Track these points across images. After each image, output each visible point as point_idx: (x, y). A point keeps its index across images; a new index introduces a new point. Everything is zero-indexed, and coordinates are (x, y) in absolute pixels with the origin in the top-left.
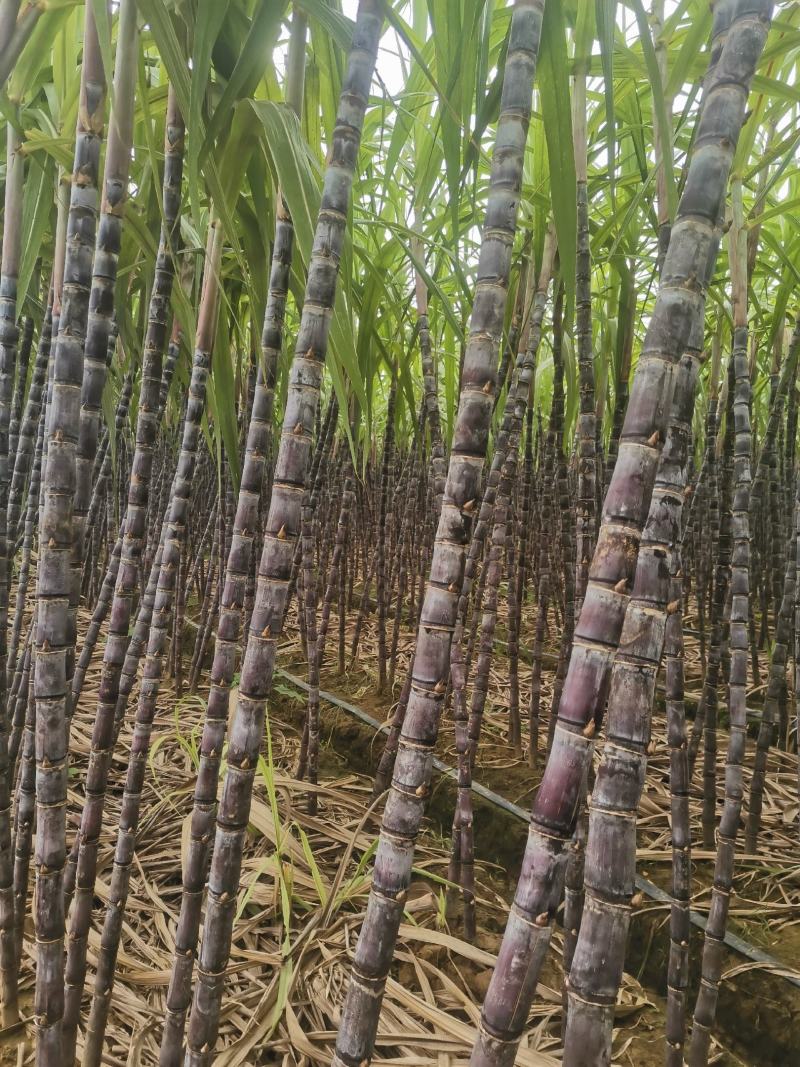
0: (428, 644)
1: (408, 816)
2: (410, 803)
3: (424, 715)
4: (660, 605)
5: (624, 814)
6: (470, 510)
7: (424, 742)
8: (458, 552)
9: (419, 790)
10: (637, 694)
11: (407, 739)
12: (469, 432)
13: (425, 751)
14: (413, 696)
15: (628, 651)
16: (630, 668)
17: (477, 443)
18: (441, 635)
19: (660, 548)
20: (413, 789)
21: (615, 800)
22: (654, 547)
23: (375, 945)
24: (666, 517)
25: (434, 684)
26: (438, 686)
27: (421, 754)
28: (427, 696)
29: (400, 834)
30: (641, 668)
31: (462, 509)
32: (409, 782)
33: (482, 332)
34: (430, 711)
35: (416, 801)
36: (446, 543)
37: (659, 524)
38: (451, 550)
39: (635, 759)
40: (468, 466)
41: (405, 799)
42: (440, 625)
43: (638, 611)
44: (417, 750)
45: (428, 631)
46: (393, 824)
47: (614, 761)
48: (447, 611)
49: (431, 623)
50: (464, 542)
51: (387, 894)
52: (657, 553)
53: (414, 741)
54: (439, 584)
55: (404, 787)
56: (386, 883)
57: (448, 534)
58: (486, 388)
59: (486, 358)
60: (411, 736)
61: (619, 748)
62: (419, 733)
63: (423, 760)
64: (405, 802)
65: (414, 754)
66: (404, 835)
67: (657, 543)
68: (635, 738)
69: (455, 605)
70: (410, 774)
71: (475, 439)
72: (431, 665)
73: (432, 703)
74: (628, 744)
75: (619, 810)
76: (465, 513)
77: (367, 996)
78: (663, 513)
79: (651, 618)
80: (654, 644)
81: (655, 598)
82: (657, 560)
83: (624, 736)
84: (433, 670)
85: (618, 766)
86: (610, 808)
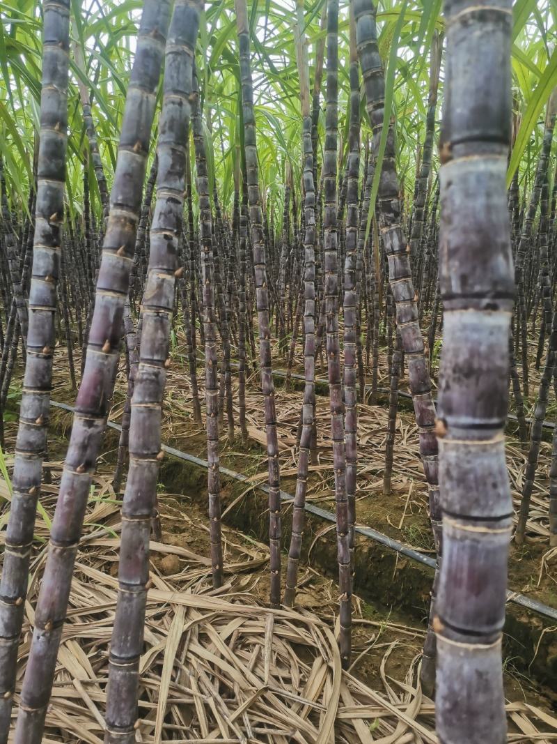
0: (35, 321)
1: (32, 439)
2: (33, 430)
3: (37, 370)
4: (170, 272)
5: (149, 405)
6: (55, 220)
7: (39, 388)
8: (51, 252)
9: (38, 421)
10: (156, 330)
11: (27, 388)
12: (48, 162)
13: (40, 395)
14: (29, 358)
15: (149, 303)
16: (151, 314)
17: (56, 170)
18: (44, 313)
19: (168, 233)
20: (34, 420)
21: (144, 397)
22: (164, 233)
23: (18, 525)
24: (170, 212)
25: (42, 348)
26: (45, 349)
27: (37, 396)
28: (37, 356)
29: (27, 451)
30: (158, 313)
31: (49, 221)
32: (30, 416)
33: (50, 84)
34: (41, 367)
35: (38, 428)
36: (40, 246)
37: (166, 216)
38: (44, 251)
39: (156, 370)
40: (50, 188)
41: (29, 427)
42: (43, 306)
43: (155, 276)
44: (34, 394)
45: (34, 311)
46: (22, 446)
47: (143, 374)
48: (47, 295)
49: (35, 305)
50: (54, 245)
51: (21, 491)
52: (166, 237)
53: (31, 388)
54: (39, 277)
55: (27, 420)
56: (21, 484)
57: (42, 240)
58: (57, 127)
59: (55, 105)
60: (29, 385)
61: (146, 365)
62: (34, 382)
63: (41, 401)
64: (29, 430)
65: (33, 397)
66: (31, 451)
67: (165, 230)
68: (156, 358)
69: (53, 291)
70: (30, 411)
71: (53, 166)
72: (39, 334)
73: (43, 362)
74: (151, 362)
75: (146, 403)
76: (52, 223)
77: (16, 558)
78: (168, 209)
79: (163, 280)
80: (166, 297)
81: (165, 267)
82: (166, 242)
83: (149, 357)
84: (41, 338)
85: (145, 377)
86: (141, 403)
